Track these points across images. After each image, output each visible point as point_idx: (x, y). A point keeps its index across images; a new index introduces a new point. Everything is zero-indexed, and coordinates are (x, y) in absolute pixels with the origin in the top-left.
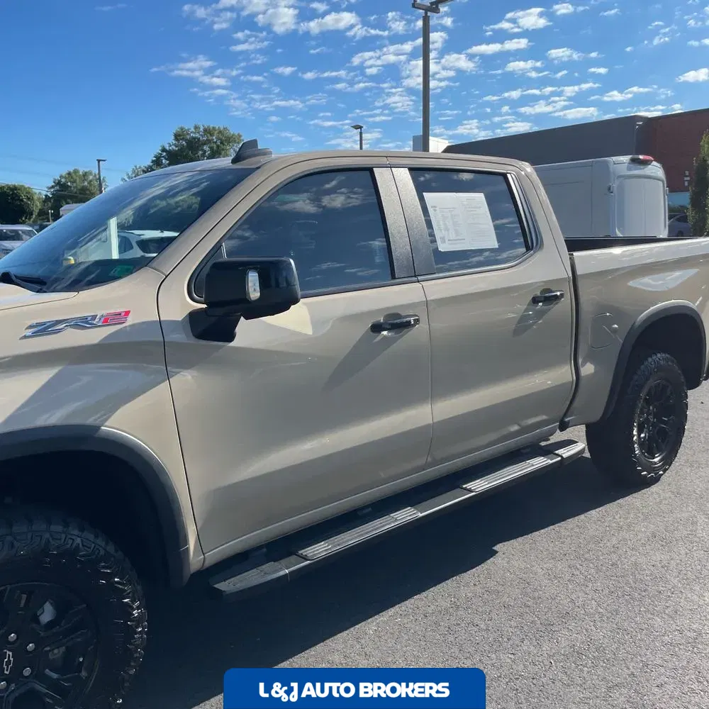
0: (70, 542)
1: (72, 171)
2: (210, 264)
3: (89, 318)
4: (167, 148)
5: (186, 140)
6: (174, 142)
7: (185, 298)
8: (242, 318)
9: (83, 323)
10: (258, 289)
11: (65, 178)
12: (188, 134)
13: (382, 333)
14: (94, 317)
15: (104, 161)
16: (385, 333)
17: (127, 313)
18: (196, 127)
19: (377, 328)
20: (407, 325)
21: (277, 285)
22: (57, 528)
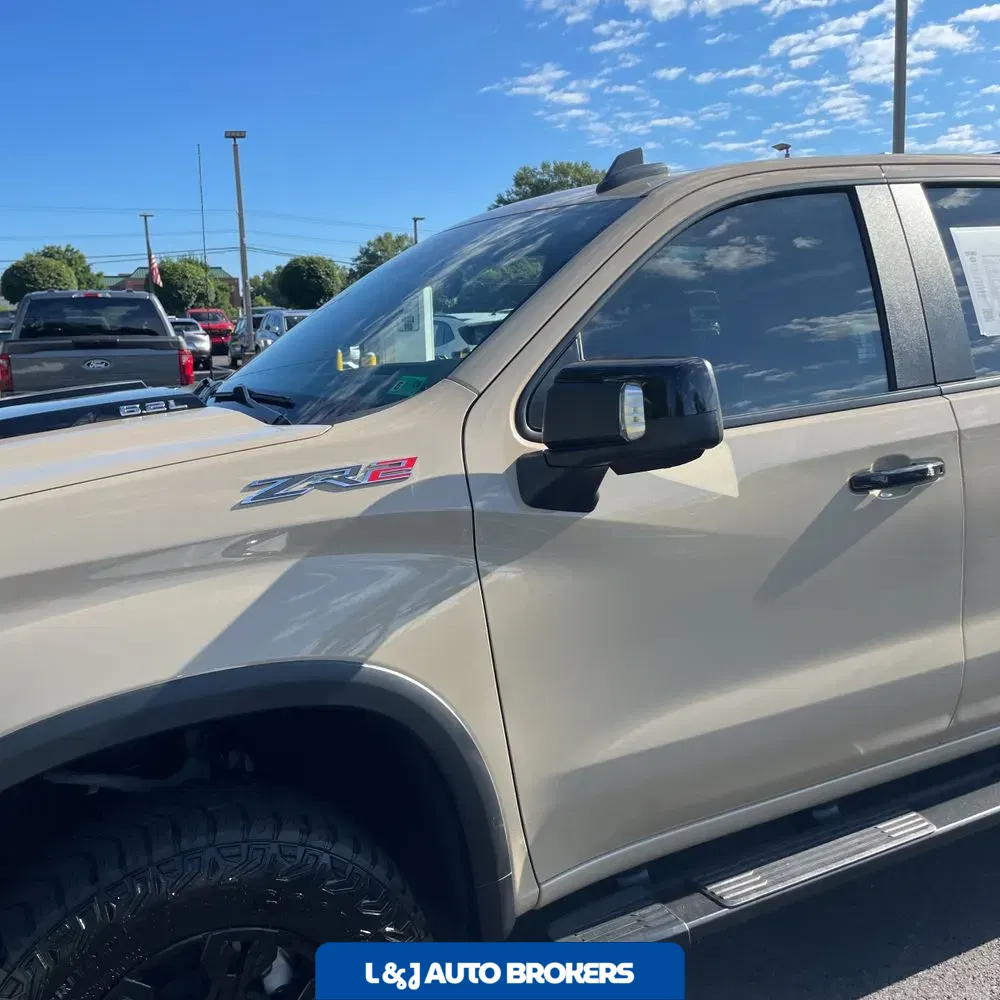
0: (312, 861)
1: (382, 236)
2: (555, 372)
3: (347, 472)
4: (506, 197)
5: (530, 185)
6: (515, 189)
7: (511, 433)
8: (610, 470)
9: (339, 480)
10: (642, 419)
11: (374, 245)
12: (533, 176)
13: (871, 493)
14: (355, 470)
15: (422, 219)
16: (876, 493)
17: (411, 462)
18: (544, 166)
19: (860, 484)
20: (921, 477)
21: (680, 411)
22: (290, 835)
